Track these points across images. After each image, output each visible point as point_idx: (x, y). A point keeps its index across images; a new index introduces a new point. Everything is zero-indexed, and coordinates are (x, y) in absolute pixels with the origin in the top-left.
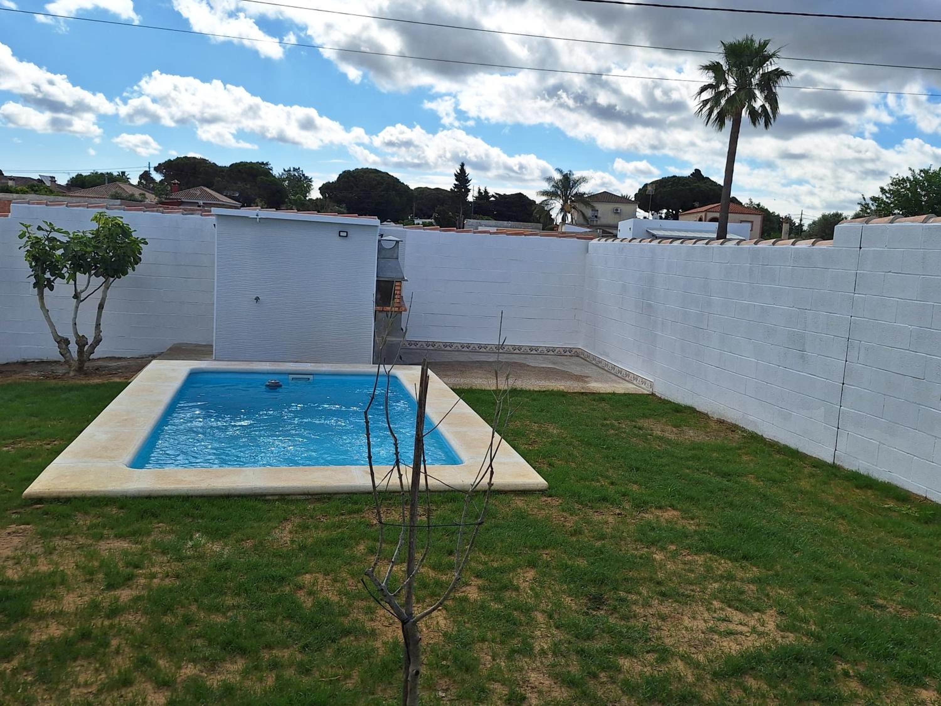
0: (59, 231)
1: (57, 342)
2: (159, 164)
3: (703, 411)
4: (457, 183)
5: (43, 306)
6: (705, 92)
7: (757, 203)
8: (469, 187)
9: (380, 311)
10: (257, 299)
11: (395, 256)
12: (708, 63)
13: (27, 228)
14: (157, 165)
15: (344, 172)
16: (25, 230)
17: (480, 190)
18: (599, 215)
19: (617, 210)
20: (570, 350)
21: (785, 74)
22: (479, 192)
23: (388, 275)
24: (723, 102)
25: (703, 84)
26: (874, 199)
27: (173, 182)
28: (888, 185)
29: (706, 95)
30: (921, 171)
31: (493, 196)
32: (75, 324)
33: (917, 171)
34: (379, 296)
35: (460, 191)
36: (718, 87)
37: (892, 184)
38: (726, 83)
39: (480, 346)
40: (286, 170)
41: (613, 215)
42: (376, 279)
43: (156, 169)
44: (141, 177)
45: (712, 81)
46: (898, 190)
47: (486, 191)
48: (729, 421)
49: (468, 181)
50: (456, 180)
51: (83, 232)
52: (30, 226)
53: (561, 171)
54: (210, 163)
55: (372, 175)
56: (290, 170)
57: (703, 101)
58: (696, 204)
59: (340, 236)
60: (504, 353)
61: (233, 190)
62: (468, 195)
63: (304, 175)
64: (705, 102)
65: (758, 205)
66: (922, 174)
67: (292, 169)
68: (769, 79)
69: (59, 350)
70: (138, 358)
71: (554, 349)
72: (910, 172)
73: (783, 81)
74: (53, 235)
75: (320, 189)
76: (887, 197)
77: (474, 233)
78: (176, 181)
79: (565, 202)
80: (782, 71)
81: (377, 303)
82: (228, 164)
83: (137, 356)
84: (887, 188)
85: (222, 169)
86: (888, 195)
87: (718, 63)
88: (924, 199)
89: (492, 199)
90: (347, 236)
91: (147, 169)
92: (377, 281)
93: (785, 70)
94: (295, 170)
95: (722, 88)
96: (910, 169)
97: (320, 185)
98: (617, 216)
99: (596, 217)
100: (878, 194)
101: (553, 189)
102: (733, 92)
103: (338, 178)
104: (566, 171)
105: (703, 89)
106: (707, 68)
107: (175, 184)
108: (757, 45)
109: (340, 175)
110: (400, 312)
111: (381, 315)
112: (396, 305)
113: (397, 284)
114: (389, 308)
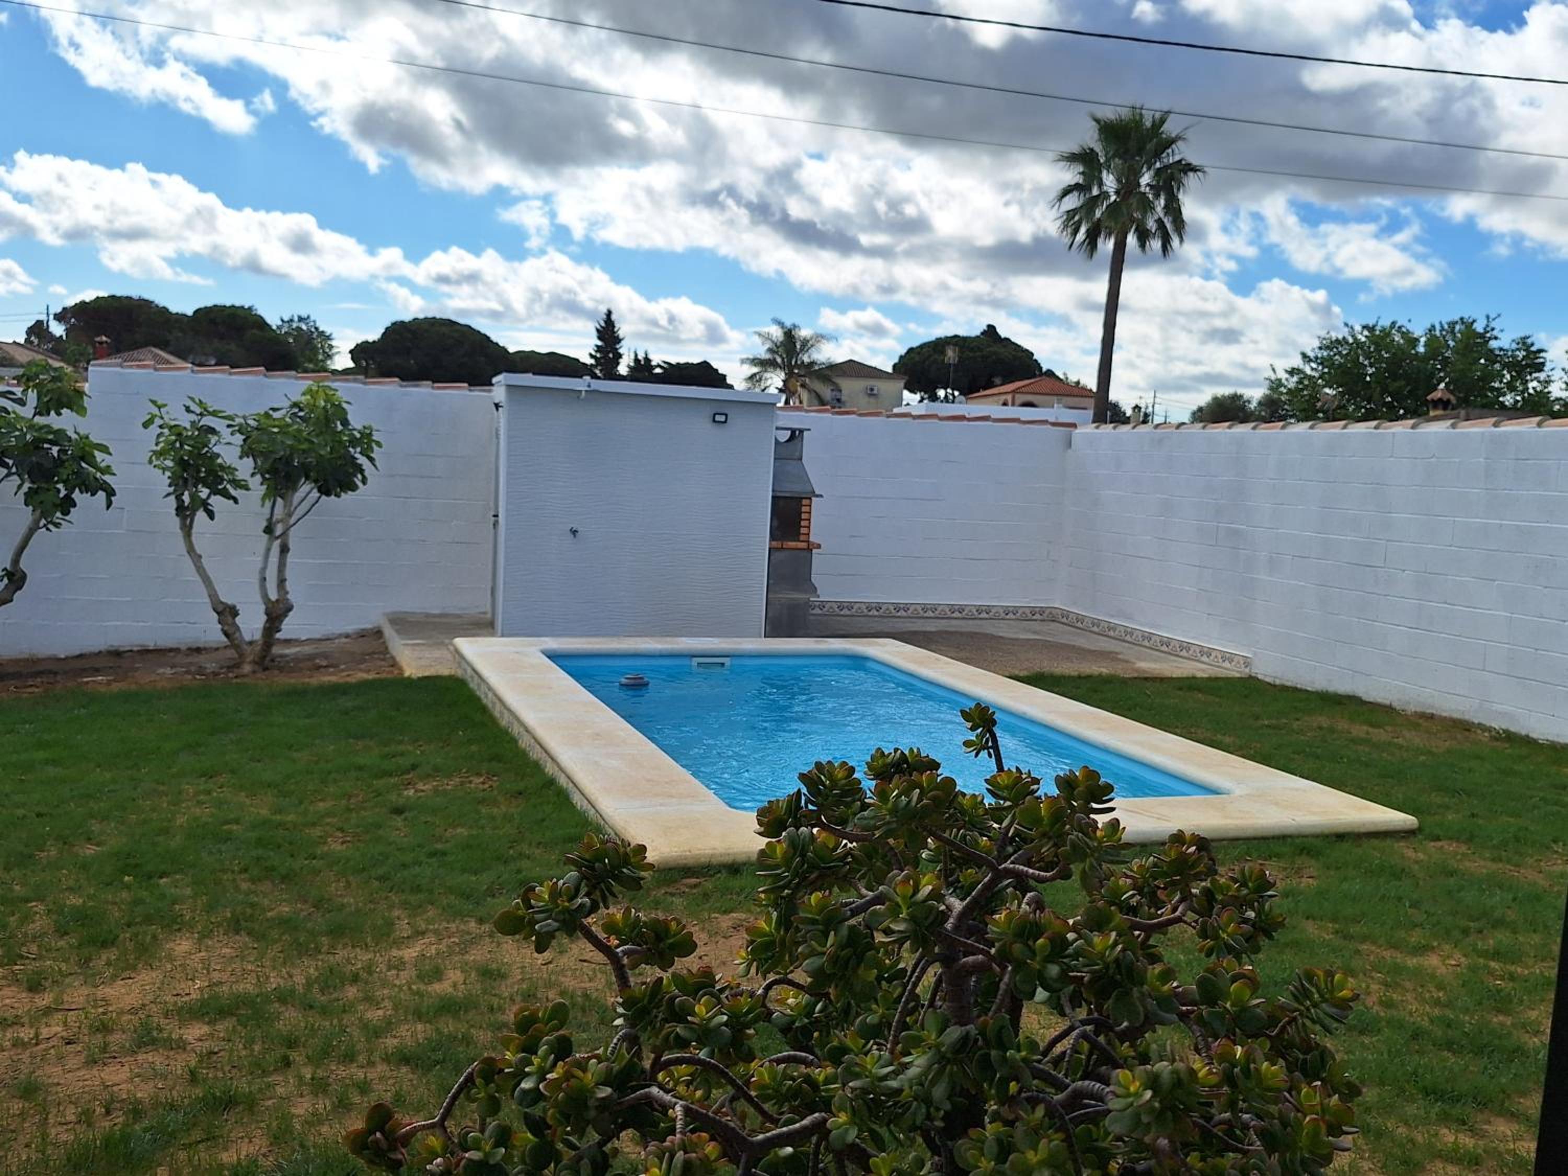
0: (214, 414)
1: (218, 613)
2: (64, 309)
3: (1379, 700)
4: (599, 343)
5: (191, 550)
6: (1067, 197)
7: (1075, 380)
8: (621, 351)
9: (777, 549)
10: (574, 532)
11: (797, 454)
12: (1076, 149)
13: (159, 408)
14: (59, 310)
15: (394, 324)
16: (155, 411)
17: (636, 355)
18: (843, 398)
19: (872, 390)
20: (1042, 611)
21: (1194, 169)
22: (637, 360)
23: (792, 488)
24: (1098, 214)
25: (1064, 185)
26: (1292, 372)
27: (98, 339)
28: (1313, 350)
29: (1072, 202)
30: (1364, 327)
31: (659, 366)
32: (265, 579)
33: (1358, 328)
34: (776, 523)
35: (605, 356)
36: (1090, 189)
37: (1320, 348)
38: (1101, 184)
39: (897, 607)
40: (286, 319)
41: (867, 399)
42: (770, 494)
43: (59, 317)
44: (31, 331)
45: (1080, 179)
46: (1330, 358)
47: (647, 360)
48: (1444, 714)
49: (618, 340)
50: (599, 338)
51: (244, 418)
52: (165, 405)
53: (781, 324)
54: (157, 306)
55: (444, 329)
56: (292, 320)
57: (1068, 212)
58: (997, 381)
59: (714, 421)
60: (964, 618)
61: (205, 354)
62: (618, 364)
63: (316, 329)
64: (1071, 214)
65: (1078, 383)
66: (1366, 333)
67: (296, 319)
68: (1172, 177)
69: (220, 626)
70: (320, 640)
71: (1015, 611)
72: (1346, 330)
73: (1191, 180)
74: (208, 421)
75: (351, 352)
76: (1313, 369)
77: (888, 416)
78: (104, 338)
79: (790, 375)
80: (1189, 164)
81: (773, 537)
82: (189, 310)
83: (318, 636)
84: (1311, 355)
85: (180, 318)
86: (1314, 365)
87: (1092, 150)
88: (1370, 371)
89: (658, 370)
90: (725, 422)
91: (43, 317)
92: (773, 497)
93: (1195, 162)
94: (301, 319)
95: (1095, 192)
96: (1346, 325)
97: (352, 347)
98: (872, 400)
99: (839, 400)
100: (1297, 362)
101: (769, 356)
102: (1113, 198)
103: (384, 334)
104: (788, 324)
105: (1066, 192)
106: (1072, 158)
107: (101, 343)
108: (1148, 124)
109: (387, 329)
110: (809, 550)
111: (778, 555)
112: (802, 538)
113: (804, 502)
114: (792, 544)
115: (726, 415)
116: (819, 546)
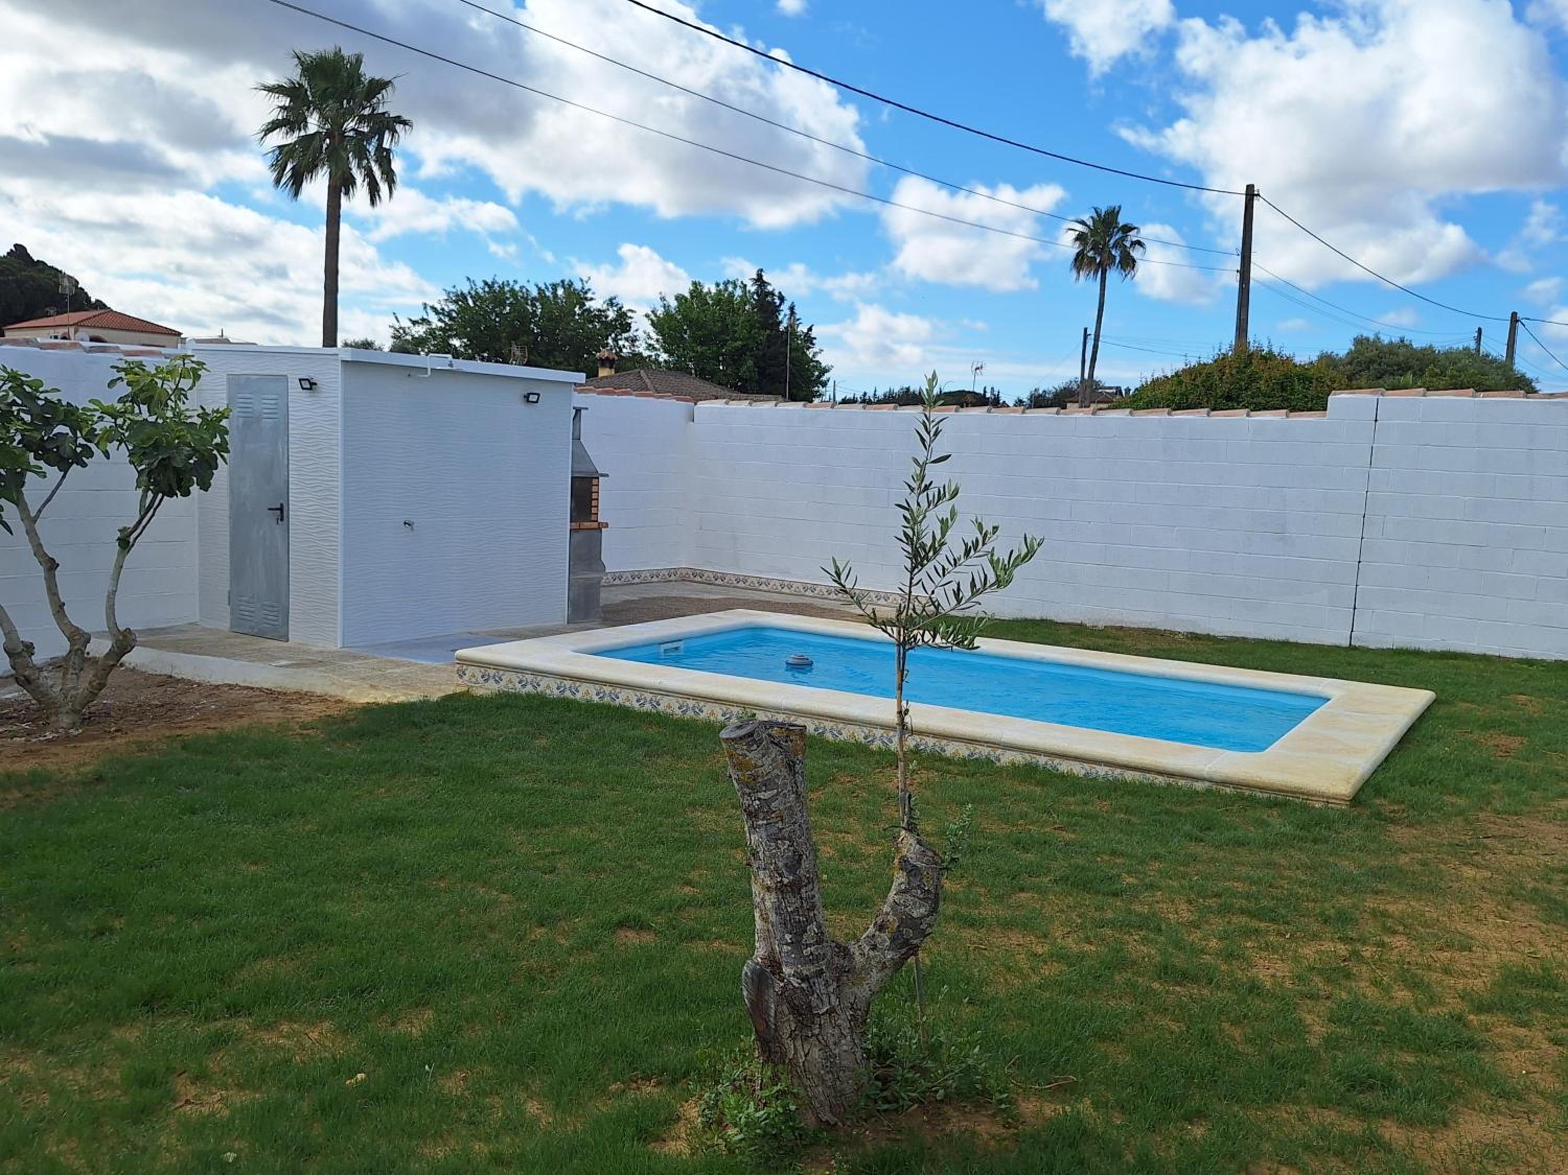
6: (275, 131)
9: (576, 530)
10: (408, 524)
11: (580, 434)
21: (405, 123)
29: (280, 137)
34: (573, 504)
36: (304, 128)
42: (570, 475)
57: (280, 147)
59: (527, 401)
64: (282, 150)
81: (572, 519)
90: (537, 401)
105: (275, 126)
110: (599, 529)
111: (577, 536)
112: (593, 517)
113: (595, 482)
114: (587, 524)
115: (539, 395)
116: (606, 525)
